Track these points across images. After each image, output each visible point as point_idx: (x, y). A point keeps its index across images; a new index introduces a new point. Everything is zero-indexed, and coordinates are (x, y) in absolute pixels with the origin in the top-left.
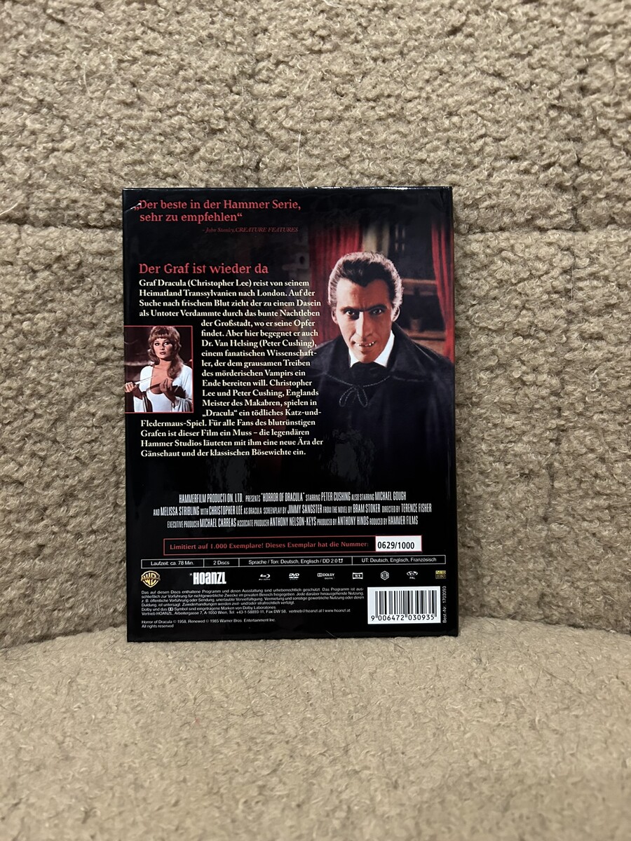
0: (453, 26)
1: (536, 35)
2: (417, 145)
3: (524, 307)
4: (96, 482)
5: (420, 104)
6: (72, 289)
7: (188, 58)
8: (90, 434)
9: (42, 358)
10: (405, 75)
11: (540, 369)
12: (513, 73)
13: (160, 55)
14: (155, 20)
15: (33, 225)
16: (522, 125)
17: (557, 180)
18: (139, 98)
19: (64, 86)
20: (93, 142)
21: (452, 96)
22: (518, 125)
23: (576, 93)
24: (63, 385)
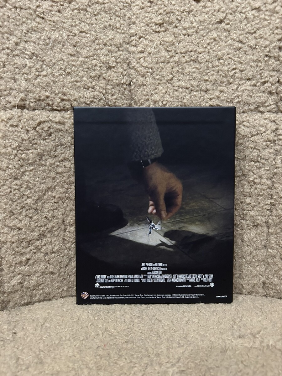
0: (220, 19)
1: (257, 24)
2: (204, 73)
3: (255, 148)
4: (55, 229)
5: (205, 55)
6: (45, 139)
7: (100, 35)
8: (53, 206)
9: (31, 171)
10: (198, 41)
11: (263, 176)
12: (248, 41)
13: (87, 33)
14: (85, 17)
15: (28, 109)
16: (252, 64)
17: (269, 90)
18: (77, 52)
19: (43, 47)
20: (56, 72)
21: (220, 51)
22: (251, 64)
23: (277, 50)
24: (41, 183)
